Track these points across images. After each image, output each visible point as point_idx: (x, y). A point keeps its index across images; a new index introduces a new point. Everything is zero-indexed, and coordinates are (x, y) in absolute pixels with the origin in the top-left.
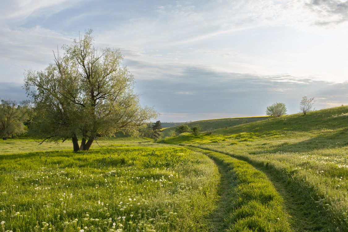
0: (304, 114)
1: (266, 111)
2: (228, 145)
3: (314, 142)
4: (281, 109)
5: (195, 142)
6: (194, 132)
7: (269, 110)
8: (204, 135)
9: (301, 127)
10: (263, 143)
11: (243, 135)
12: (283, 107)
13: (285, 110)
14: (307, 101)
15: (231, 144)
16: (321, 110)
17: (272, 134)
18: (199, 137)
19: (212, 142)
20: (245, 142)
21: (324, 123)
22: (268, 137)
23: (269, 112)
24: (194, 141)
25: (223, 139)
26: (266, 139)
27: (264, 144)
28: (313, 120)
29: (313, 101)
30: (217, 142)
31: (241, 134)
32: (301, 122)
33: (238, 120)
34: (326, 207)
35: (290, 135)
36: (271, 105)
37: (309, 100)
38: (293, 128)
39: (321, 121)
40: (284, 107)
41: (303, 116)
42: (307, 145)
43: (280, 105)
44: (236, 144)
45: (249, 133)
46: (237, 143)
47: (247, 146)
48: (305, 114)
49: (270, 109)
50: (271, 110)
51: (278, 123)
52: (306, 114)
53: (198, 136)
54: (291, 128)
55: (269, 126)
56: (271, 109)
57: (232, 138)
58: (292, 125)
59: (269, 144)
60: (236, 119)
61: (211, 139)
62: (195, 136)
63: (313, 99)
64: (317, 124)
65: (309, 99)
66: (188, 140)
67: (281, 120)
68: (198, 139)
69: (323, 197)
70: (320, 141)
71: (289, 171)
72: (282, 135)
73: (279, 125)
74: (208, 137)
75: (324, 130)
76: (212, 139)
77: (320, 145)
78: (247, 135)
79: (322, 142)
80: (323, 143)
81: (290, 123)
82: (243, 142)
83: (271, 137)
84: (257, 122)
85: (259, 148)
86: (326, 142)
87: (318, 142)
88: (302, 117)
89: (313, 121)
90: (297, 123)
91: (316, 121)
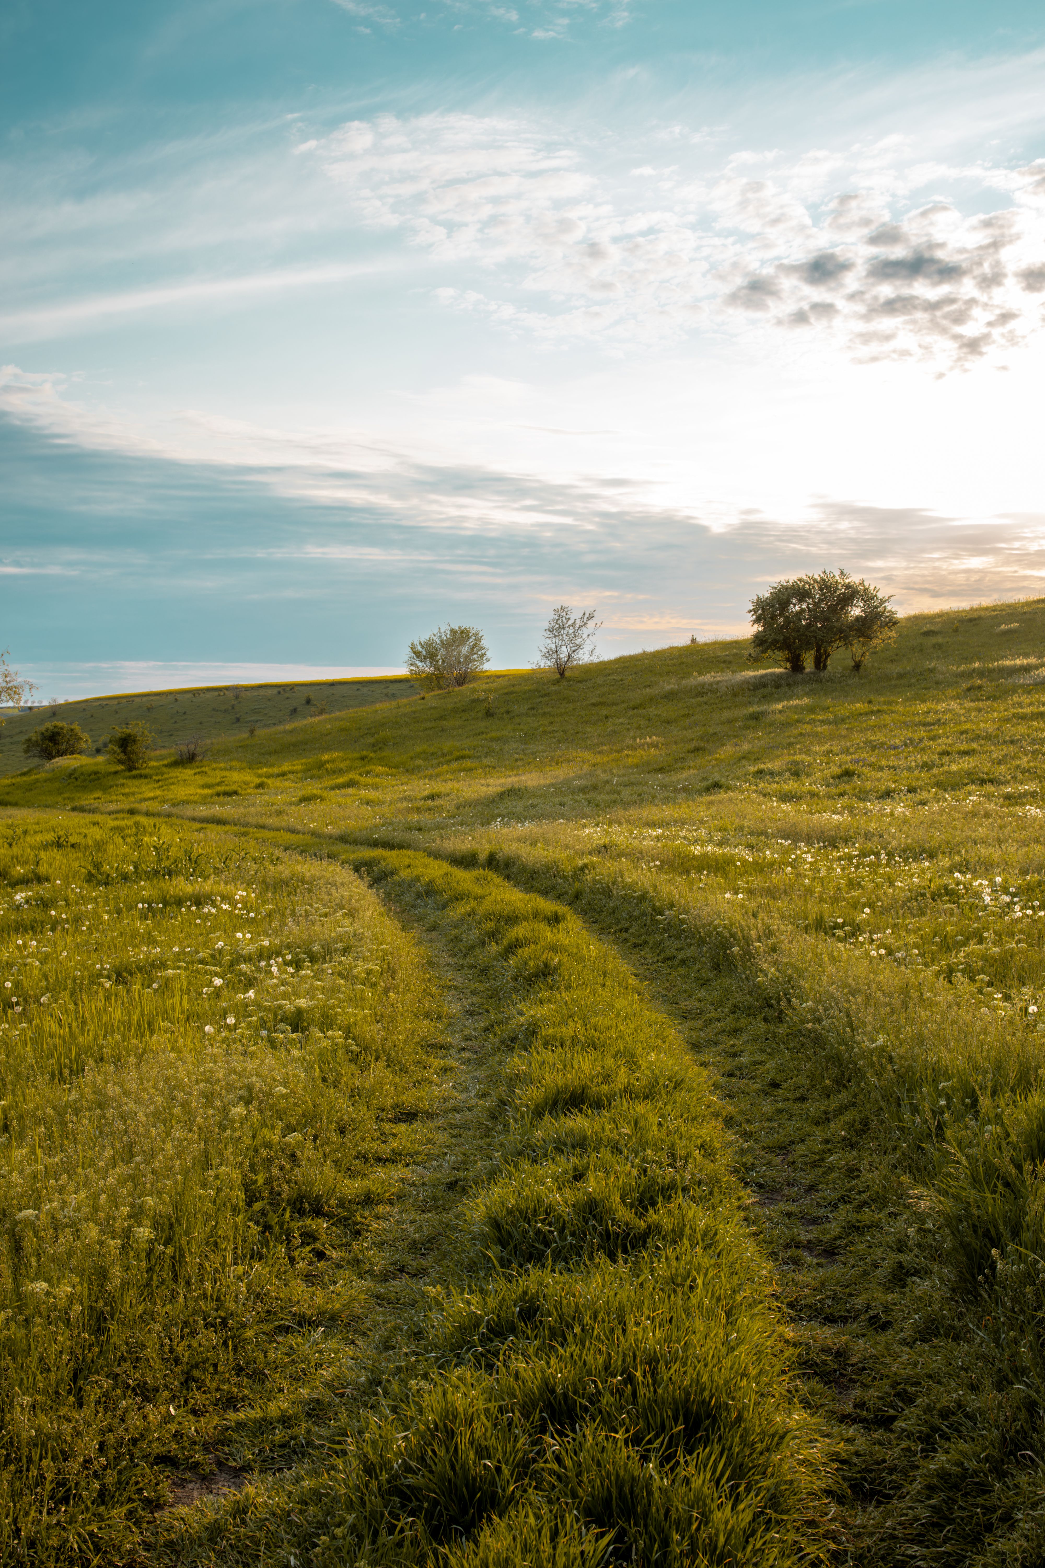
0: (558, 676)
1: (406, 658)
2: (291, 804)
3: (607, 782)
4: (465, 650)
5: (140, 796)
6: (124, 752)
7: (417, 654)
8: (166, 766)
9: (550, 729)
10: (426, 793)
11: (333, 761)
12: (475, 645)
13: (483, 655)
14: (570, 622)
15: (301, 801)
16: (621, 658)
17: (447, 758)
18: (146, 777)
19: (218, 795)
20: (350, 791)
21: (631, 713)
22: (433, 767)
23: (419, 664)
24: (133, 794)
25: (257, 781)
26: (430, 777)
27: (432, 797)
28: (594, 701)
29: (591, 624)
30: (236, 793)
31: (326, 757)
32: (549, 709)
33: (269, 692)
34: (682, 922)
35: (517, 760)
36: (425, 637)
37: (578, 621)
38: (522, 730)
39: (623, 702)
40: (476, 647)
41: (556, 682)
42: (584, 793)
43: (460, 636)
44: (322, 798)
45: (356, 755)
46: (325, 794)
47: (367, 804)
48: (562, 674)
49: (424, 653)
50: (425, 657)
51: (463, 711)
52: (568, 674)
53: (143, 772)
54: (515, 730)
55: (429, 724)
56: (427, 652)
57: (290, 776)
58: (517, 720)
59: (448, 795)
60: (262, 692)
61: (200, 779)
62: (130, 769)
63: (591, 617)
64: (607, 717)
65: (575, 616)
66: (105, 789)
67: (474, 701)
68: (146, 781)
69: (672, 906)
70: (625, 779)
71: (567, 867)
72: (486, 761)
73: (466, 720)
74: (187, 773)
75: (634, 739)
76: (210, 780)
77: (626, 793)
78: (347, 763)
79: (632, 784)
80: (635, 788)
81: (508, 712)
82: (344, 791)
83: (445, 767)
84: (379, 706)
85: (418, 810)
86: (646, 784)
87: (618, 784)
88: (553, 688)
89: (594, 705)
90: (534, 712)
91: (602, 703)
